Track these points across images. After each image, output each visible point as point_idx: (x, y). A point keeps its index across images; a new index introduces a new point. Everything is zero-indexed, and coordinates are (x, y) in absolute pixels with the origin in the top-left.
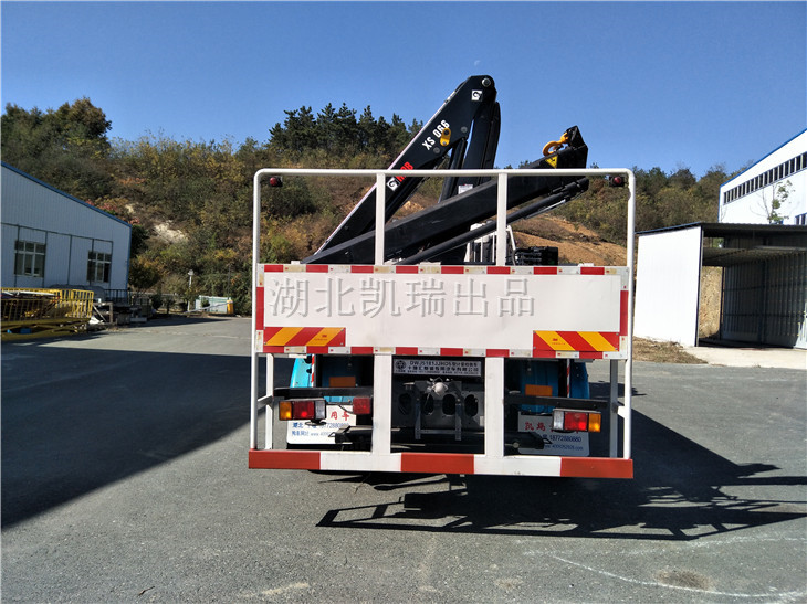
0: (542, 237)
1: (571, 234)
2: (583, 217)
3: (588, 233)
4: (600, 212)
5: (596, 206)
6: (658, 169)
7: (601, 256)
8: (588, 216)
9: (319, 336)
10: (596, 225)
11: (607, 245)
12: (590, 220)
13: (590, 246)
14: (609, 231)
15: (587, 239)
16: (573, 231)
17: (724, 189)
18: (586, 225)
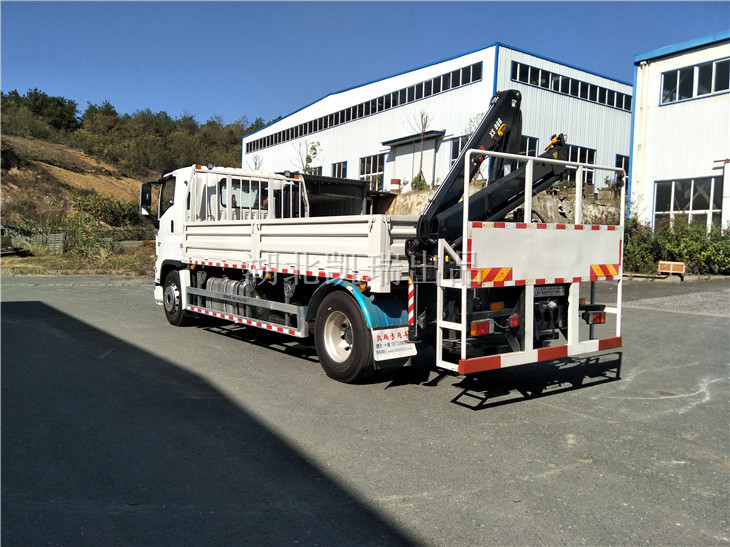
0: (65, 168)
1: (93, 168)
2: (101, 151)
3: (110, 168)
4: (118, 148)
5: (112, 142)
6: (165, 113)
7: (125, 190)
8: (106, 151)
9: (499, 274)
10: (114, 160)
11: (129, 180)
12: (107, 155)
13: (114, 180)
14: (127, 167)
15: (109, 174)
16: (95, 164)
17: (247, 140)
18: (104, 159)
